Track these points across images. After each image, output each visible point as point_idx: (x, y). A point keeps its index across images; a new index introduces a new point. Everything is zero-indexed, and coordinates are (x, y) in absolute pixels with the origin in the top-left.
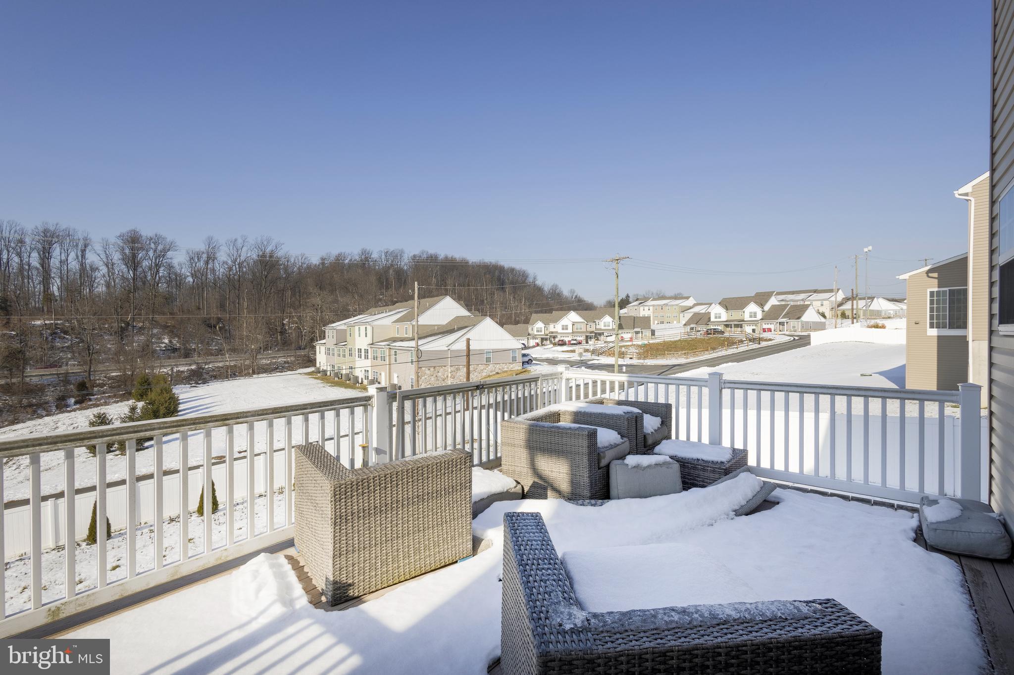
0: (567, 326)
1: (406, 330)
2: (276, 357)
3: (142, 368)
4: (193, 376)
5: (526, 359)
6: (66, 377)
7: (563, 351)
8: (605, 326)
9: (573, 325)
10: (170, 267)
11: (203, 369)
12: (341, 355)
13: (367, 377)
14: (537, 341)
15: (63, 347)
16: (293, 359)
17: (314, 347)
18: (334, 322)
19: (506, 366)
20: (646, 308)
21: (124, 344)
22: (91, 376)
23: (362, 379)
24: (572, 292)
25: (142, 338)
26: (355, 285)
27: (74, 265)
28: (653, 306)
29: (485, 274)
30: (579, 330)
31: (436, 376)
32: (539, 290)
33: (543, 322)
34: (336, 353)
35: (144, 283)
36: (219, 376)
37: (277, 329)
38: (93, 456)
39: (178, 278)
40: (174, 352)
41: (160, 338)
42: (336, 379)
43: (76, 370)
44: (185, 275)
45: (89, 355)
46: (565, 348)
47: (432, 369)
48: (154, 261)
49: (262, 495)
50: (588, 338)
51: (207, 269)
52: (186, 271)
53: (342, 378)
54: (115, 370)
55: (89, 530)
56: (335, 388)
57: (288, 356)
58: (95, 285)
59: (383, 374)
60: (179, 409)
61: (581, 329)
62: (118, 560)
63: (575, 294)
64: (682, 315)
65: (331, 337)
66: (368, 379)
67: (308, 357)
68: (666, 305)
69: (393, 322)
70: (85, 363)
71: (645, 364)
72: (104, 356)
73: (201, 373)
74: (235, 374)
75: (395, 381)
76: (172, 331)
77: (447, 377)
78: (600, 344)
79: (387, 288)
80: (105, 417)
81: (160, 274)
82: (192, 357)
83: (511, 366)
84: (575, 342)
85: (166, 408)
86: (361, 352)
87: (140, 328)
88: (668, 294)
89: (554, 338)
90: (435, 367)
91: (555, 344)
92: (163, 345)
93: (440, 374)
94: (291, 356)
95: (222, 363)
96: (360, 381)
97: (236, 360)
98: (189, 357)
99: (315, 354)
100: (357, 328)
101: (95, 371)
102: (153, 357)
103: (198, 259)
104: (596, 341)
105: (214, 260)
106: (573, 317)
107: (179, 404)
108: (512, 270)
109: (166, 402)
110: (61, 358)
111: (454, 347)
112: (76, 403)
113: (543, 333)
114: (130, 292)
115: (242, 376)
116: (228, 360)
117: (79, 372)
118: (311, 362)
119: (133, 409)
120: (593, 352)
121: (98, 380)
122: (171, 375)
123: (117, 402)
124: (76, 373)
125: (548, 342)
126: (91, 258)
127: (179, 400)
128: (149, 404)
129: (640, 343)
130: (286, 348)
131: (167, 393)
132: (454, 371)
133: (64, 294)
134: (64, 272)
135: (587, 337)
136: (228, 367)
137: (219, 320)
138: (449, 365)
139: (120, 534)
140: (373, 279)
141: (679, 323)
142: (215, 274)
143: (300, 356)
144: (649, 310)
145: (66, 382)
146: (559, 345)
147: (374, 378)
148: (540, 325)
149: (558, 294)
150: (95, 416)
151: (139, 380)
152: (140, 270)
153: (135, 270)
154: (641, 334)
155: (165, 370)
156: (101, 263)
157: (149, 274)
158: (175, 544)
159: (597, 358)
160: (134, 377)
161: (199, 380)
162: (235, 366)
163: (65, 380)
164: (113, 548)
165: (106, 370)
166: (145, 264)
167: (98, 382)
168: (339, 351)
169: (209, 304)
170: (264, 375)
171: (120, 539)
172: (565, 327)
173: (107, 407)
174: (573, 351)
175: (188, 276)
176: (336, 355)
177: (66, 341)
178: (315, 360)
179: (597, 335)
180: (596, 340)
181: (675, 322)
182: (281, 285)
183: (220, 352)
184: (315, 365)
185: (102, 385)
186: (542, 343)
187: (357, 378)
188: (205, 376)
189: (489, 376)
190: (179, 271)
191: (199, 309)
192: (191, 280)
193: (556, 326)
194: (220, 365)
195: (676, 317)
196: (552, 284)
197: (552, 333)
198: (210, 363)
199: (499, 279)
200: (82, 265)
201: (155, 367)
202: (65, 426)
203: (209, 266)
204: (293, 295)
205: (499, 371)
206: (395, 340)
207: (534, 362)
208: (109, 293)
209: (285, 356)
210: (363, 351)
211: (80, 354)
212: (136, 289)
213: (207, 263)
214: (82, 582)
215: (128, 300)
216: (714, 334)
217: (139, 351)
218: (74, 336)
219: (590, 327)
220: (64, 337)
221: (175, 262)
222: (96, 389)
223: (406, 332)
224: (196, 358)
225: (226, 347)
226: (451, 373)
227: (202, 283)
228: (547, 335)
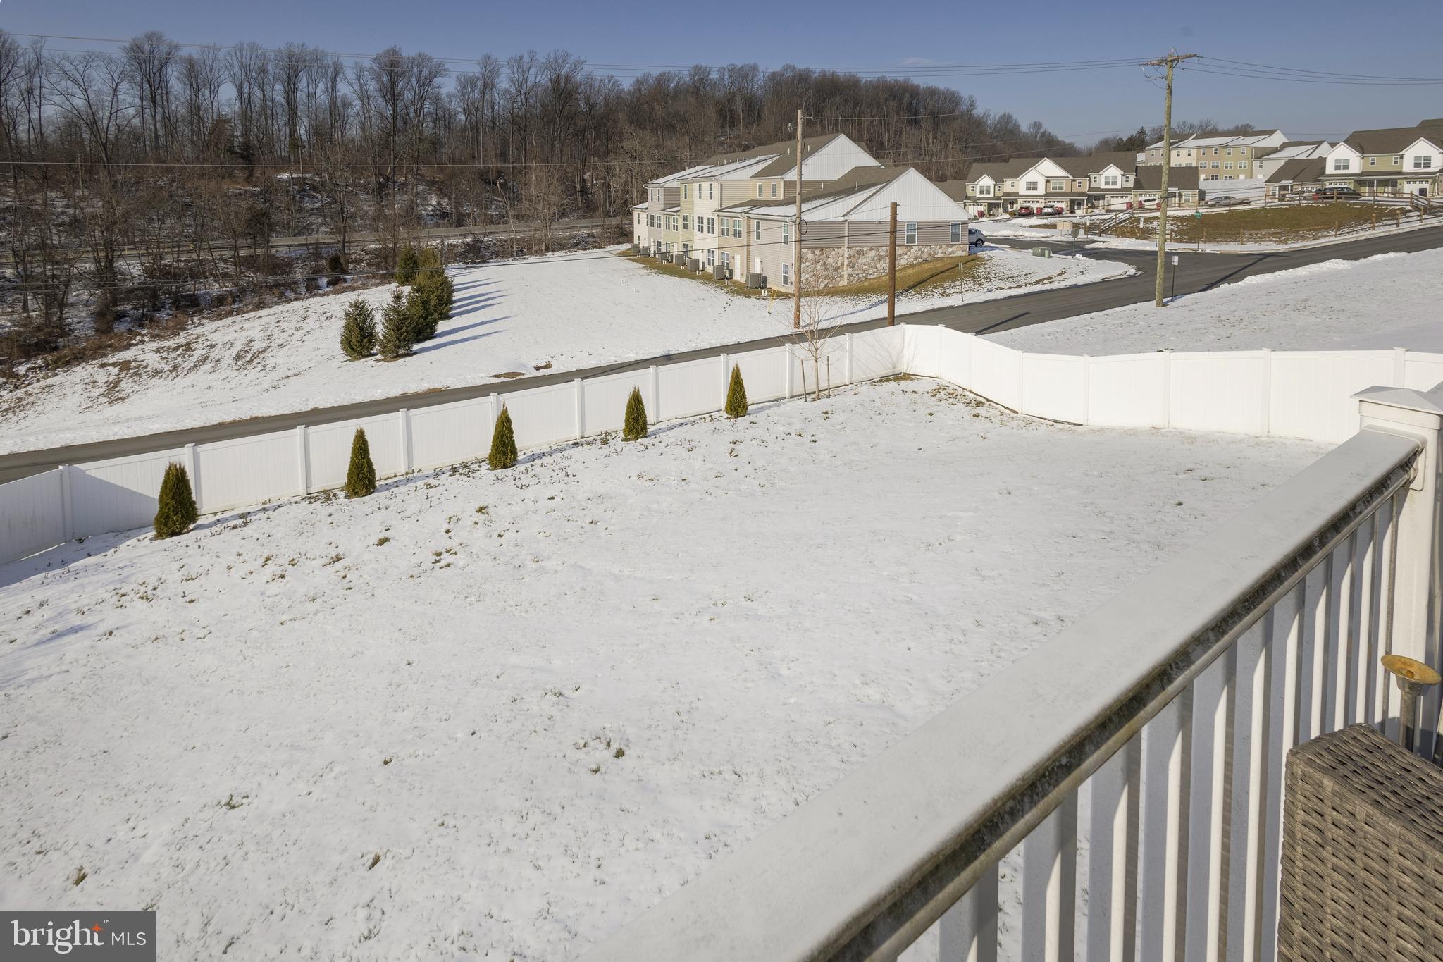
0: (1035, 183)
1: (774, 187)
2: (577, 227)
3: (407, 239)
4: (469, 252)
5: (974, 239)
6: (317, 248)
7: (1031, 226)
8: (1107, 183)
9: (1047, 181)
10: (437, 99)
11: (481, 242)
12: (672, 227)
13: (711, 262)
14: (981, 208)
15: (313, 209)
16: (600, 230)
17: (630, 214)
18: (658, 177)
19: (940, 250)
20: (1184, 153)
21: (383, 206)
22: (346, 249)
23: (704, 263)
24: (1037, 126)
25: (405, 197)
26: (685, 121)
27: (323, 99)
28: (1199, 148)
29: (887, 100)
30: (1058, 191)
31: (825, 263)
32: (979, 123)
33: (993, 177)
34: (663, 223)
35: (405, 123)
36: (503, 252)
37: (575, 187)
38: (349, 360)
39: (447, 115)
40: (444, 218)
41: (426, 199)
42: (664, 262)
43: (328, 239)
44: (455, 110)
45: (343, 221)
46: (1034, 221)
47: (817, 252)
48: (417, 91)
49: (577, 443)
50: (1073, 205)
51: (483, 101)
52: (456, 105)
53: (672, 262)
54: (373, 241)
55: (348, 477)
56: (665, 276)
57: (592, 226)
58: (348, 127)
59: (738, 257)
60: (454, 298)
61: (1061, 188)
62: (386, 530)
63: (1042, 130)
64: (1256, 164)
65: (655, 198)
66: (713, 264)
67: (622, 228)
68: (1225, 146)
69: (753, 176)
70: (338, 231)
71: (1200, 251)
72: (359, 222)
73: (479, 248)
74: (522, 251)
75: (757, 269)
76: (441, 189)
77: (843, 264)
78: (1099, 215)
79: (733, 125)
80: (363, 307)
81: (426, 110)
82: (467, 226)
83: (950, 250)
84: (1050, 210)
85: (438, 297)
86: (702, 223)
87: (403, 184)
88: (1222, 127)
89: (1012, 203)
90: (822, 249)
91: (1014, 215)
92: (430, 208)
93: (830, 260)
94: (597, 226)
95: (506, 235)
96: (701, 267)
97: (524, 231)
98: (463, 226)
99: (632, 223)
100: (696, 185)
101: (350, 242)
102: (419, 224)
103: (472, 88)
104: (1090, 210)
105: (491, 89)
106: (1048, 167)
107: (454, 291)
108: (933, 92)
109: (437, 288)
110: (311, 224)
111: (854, 218)
112: (329, 284)
113: (992, 195)
114: (389, 134)
115: (532, 254)
116: (513, 231)
117: (332, 243)
118: (625, 235)
119: (398, 298)
120: (1088, 229)
121: (354, 253)
122: (441, 250)
123: (376, 285)
124: (328, 243)
125: (1001, 210)
126: (344, 89)
127: (453, 286)
128: (418, 291)
129: (1180, 213)
130: (588, 215)
131: (439, 276)
132: (854, 256)
133: (313, 140)
134: (313, 109)
135: (1072, 202)
136: (513, 240)
137: (500, 173)
138: (846, 245)
139: (387, 484)
140: (711, 111)
141: (1251, 177)
142: (492, 107)
143: (610, 227)
144: (1189, 155)
145: (317, 256)
146: (1021, 215)
147: (723, 263)
148: (986, 181)
149: (1012, 132)
150: (351, 305)
151: (403, 256)
152: (400, 104)
153: (395, 105)
154: (1177, 199)
155: (434, 243)
156: (354, 96)
157: (412, 110)
158: (462, 512)
159: (1096, 238)
160: (396, 251)
161: (477, 259)
162: (523, 239)
163: (316, 254)
164: (379, 509)
165: (363, 241)
166: (408, 95)
167: (353, 256)
168: (668, 220)
169: (486, 151)
170: (561, 253)
171: (388, 493)
172: (1032, 186)
173: (365, 291)
174: (1054, 226)
175: (459, 112)
176: (663, 226)
177: (316, 200)
178: (632, 233)
179: (1093, 198)
180: (1089, 207)
181: (1242, 177)
182: (581, 123)
183: (502, 219)
184: (631, 241)
185: (358, 262)
186: (989, 212)
187: (696, 261)
188: (484, 253)
189: (912, 266)
190: (448, 106)
191: (474, 157)
192: (463, 118)
193: (1016, 183)
194: (503, 237)
195: (1245, 167)
196: (1001, 113)
197: (1008, 194)
198: (490, 233)
199: (910, 108)
200: (332, 99)
201: (422, 238)
202: (317, 315)
203: (486, 97)
204: (598, 136)
205: (929, 258)
206: (756, 204)
207: (986, 244)
208: (365, 138)
209: (588, 226)
210: (706, 221)
211: (332, 218)
212: (396, 131)
213: (483, 93)
214: (341, 559)
215: (387, 146)
216: (1338, 198)
217: (402, 216)
218: (324, 194)
219: (1080, 186)
220: (314, 196)
221: (444, 91)
222: (351, 266)
223: (774, 192)
224: (470, 227)
225: (511, 212)
226: (848, 258)
227: (477, 122)
228: (999, 198)
